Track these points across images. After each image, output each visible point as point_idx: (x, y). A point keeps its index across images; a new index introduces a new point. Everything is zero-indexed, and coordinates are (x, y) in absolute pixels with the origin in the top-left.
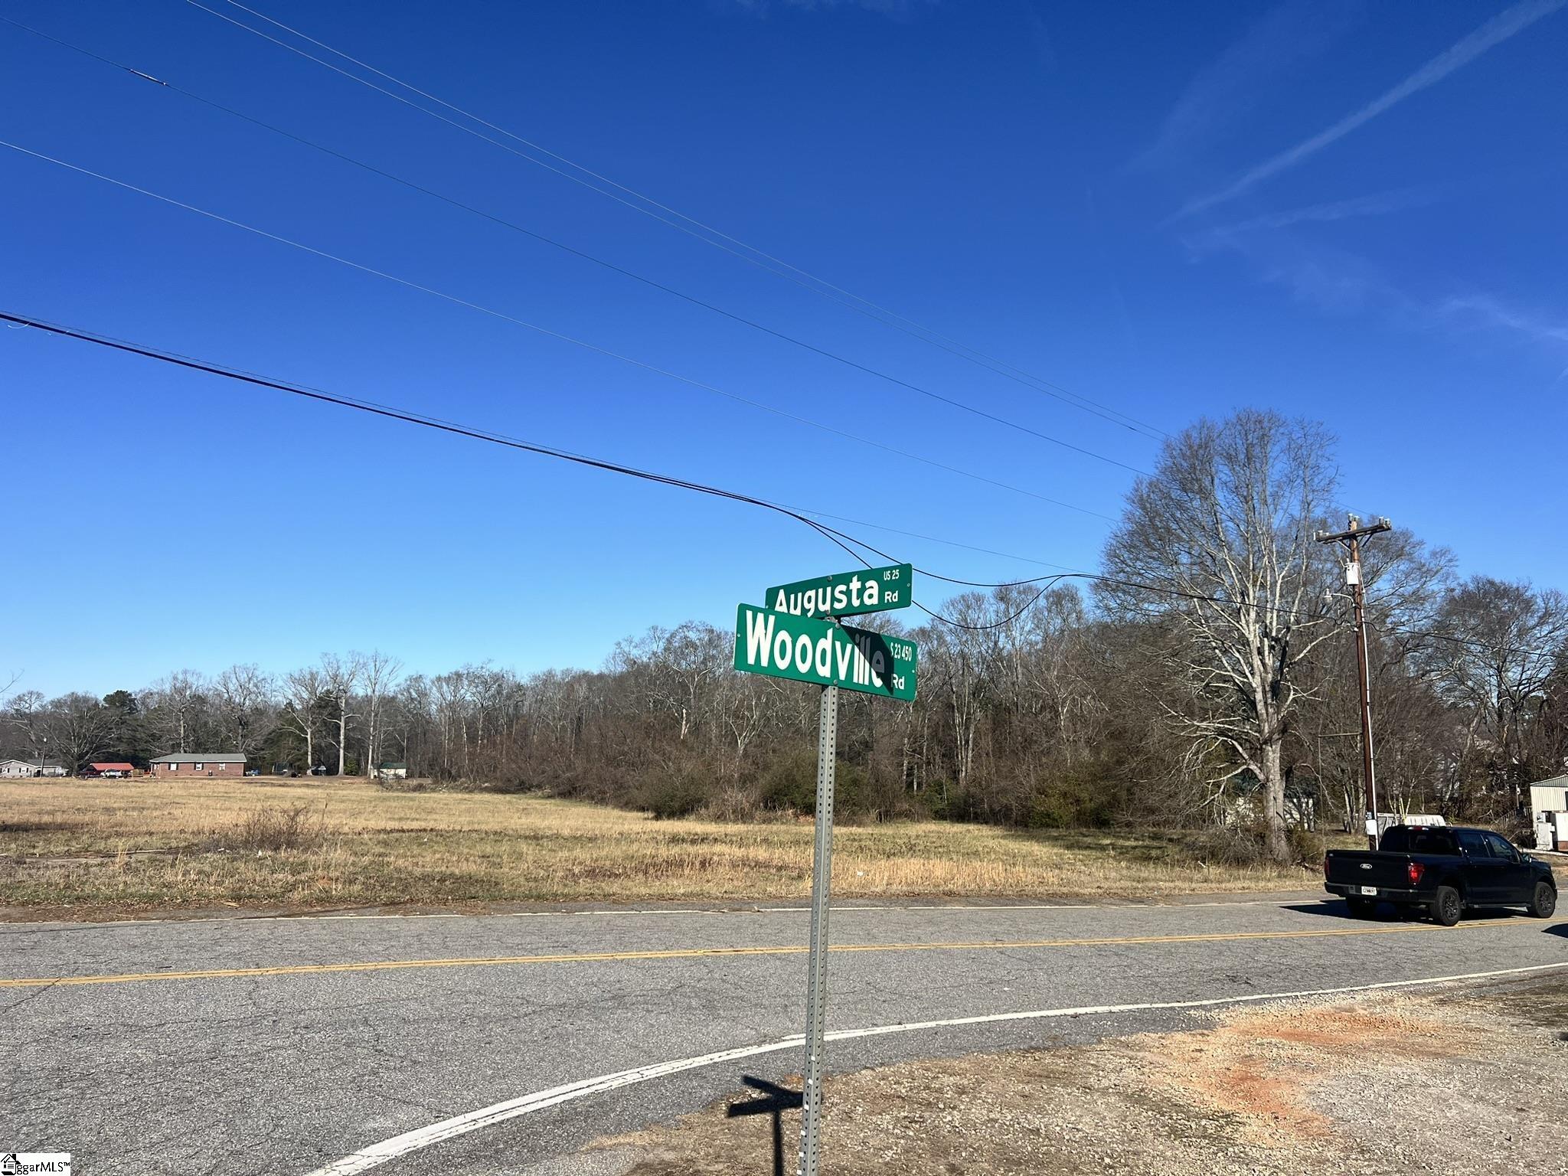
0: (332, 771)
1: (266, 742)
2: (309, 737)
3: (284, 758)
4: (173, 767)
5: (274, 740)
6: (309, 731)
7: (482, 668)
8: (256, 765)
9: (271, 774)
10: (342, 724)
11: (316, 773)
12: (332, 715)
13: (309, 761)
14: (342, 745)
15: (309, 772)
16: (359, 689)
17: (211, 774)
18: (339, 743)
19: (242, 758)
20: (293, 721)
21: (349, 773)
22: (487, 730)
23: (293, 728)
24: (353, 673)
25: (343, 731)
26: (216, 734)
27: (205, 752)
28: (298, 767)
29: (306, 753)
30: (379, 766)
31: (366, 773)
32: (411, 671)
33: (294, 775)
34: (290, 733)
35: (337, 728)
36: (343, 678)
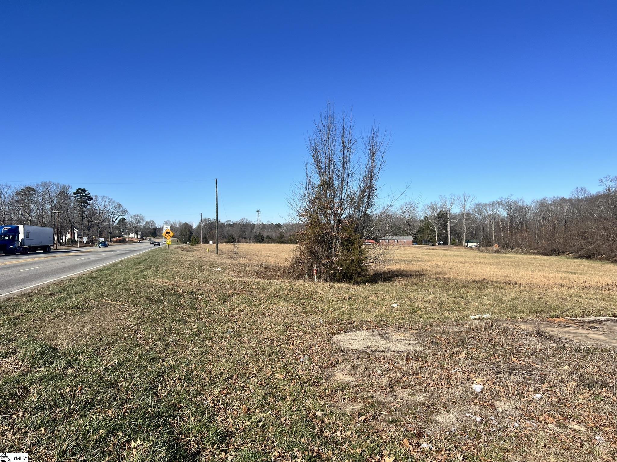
0: (446, 243)
1: (418, 232)
2: (436, 230)
3: (427, 238)
4: (387, 241)
5: (421, 231)
6: (436, 227)
7: (508, 198)
8: (416, 241)
9: (421, 244)
10: (449, 224)
11: (439, 244)
12: (444, 221)
13: (437, 239)
14: (449, 233)
15: (437, 244)
16: (455, 210)
17: (400, 244)
18: (447, 232)
19: (411, 238)
20: (429, 224)
21: (453, 244)
22: (512, 226)
23: (429, 227)
24: (452, 204)
25: (449, 227)
26: (399, 229)
27: (396, 235)
28: (432, 242)
29: (435, 236)
30: (467, 242)
31: (461, 244)
32: (476, 201)
33: (433, 245)
34: (428, 228)
35: (447, 226)
36: (448, 205)
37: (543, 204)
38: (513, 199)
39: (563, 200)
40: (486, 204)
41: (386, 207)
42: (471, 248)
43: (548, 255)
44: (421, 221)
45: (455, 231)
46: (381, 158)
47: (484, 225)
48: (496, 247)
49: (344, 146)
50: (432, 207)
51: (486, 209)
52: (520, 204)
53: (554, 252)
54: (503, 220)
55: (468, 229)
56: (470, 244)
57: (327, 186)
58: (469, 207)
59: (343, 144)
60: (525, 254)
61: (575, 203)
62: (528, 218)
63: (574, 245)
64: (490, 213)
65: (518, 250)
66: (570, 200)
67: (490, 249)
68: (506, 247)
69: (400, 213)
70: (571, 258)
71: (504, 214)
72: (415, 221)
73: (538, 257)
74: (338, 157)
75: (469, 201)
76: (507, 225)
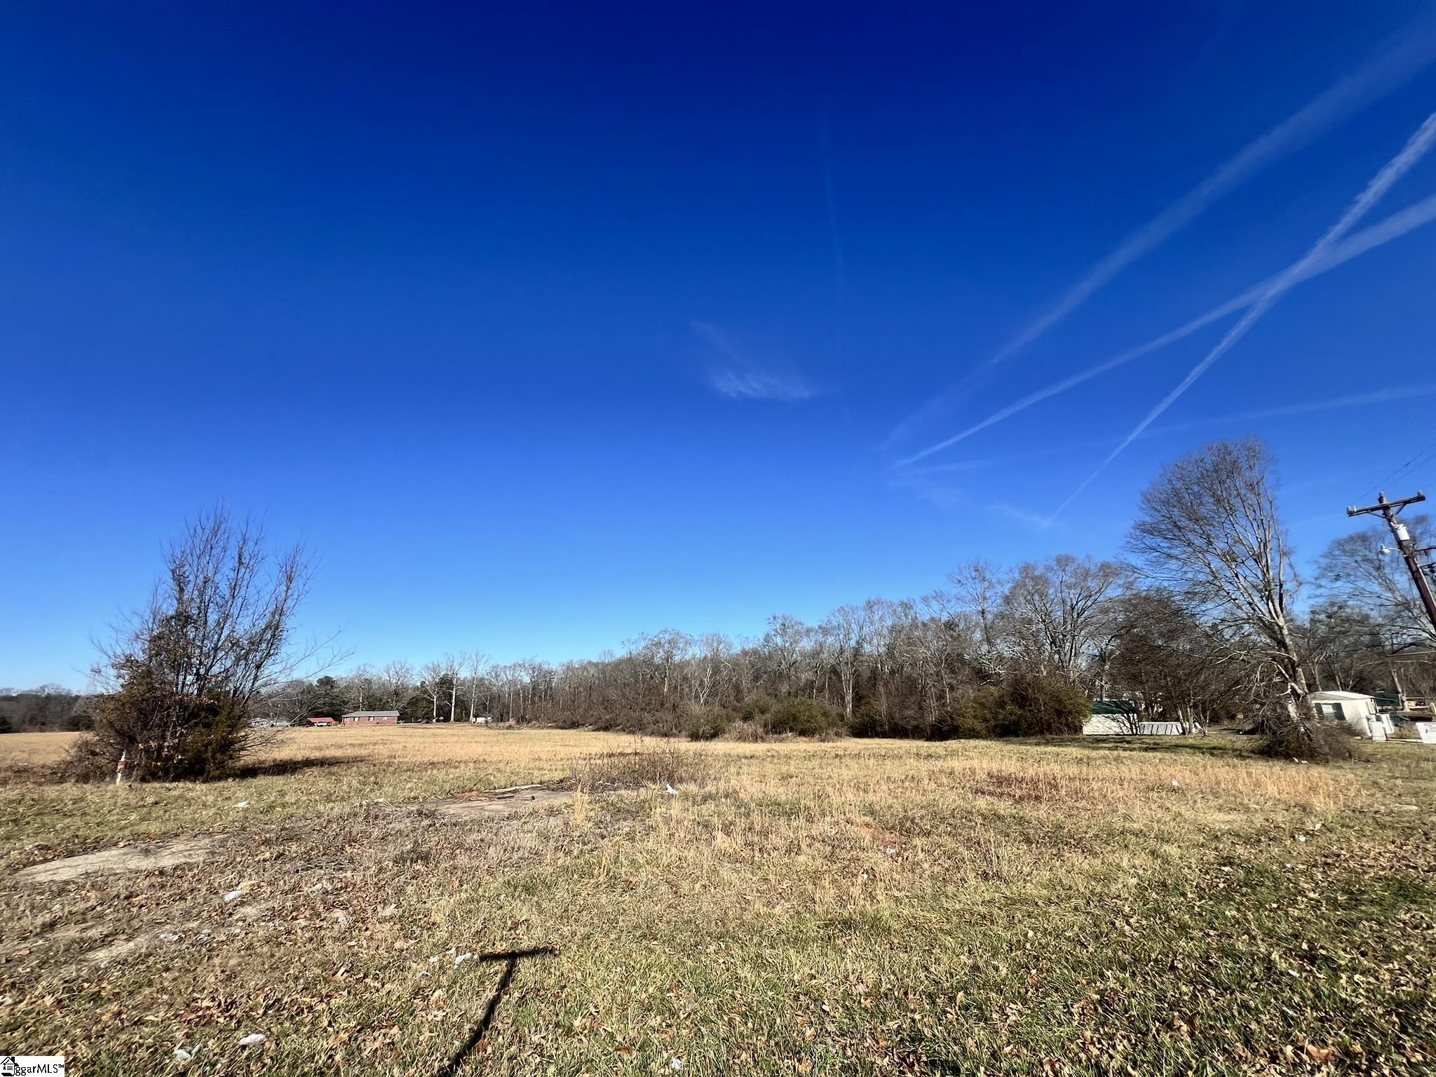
0: (447, 720)
1: (408, 704)
2: (435, 700)
3: (420, 713)
4: (356, 719)
5: (414, 702)
6: (435, 697)
7: (531, 660)
8: (405, 717)
9: (410, 722)
10: (454, 693)
11: (437, 721)
12: (448, 688)
13: (434, 714)
14: (453, 705)
15: (434, 720)
16: (464, 674)
17: (378, 723)
18: (451, 703)
19: (396, 713)
20: (426, 692)
21: (456, 720)
22: (534, 695)
23: (426, 696)
24: (461, 665)
25: (454, 697)
26: (381, 700)
27: (374, 710)
28: (427, 718)
29: (433, 710)
30: (476, 716)
31: (468, 720)
32: (493, 662)
33: (427, 723)
34: (424, 699)
35: (451, 696)
36: (456, 666)
37: (569, 668)
38: (537, 661)
39: (590, 663)
40: (505, 667)
41: (362, 668)
42: (480, 725)
43: (566, 729)
44: (417, 688)
45: (463, 702)
46: (301, 586)
47: (501, 694)
48: (512, 722)
49: (240, 563)
50: (435, 669)
51: (505, 672)
52: (546, 667)
53: (574, 725)
54: (524, 688)
55: (479, 698)
56: (480, 720)
57: (183, 618)
58: (483, 671)
59: (240, 559)
60: (542, 729)
61: (602, 668)
62: (554, 684)
63: (592, 715)
64: (510, 677)
65: (535, 724)
66: (596, 665)
67: (501, 724)
68: (522, 720)
69: (385, 677)
70: (589, 731)
71: (527, 680)
72: (406, 689)
73: (554, 731)
74: (226, 578)
75: (483, 661)
76: (528, 693)
